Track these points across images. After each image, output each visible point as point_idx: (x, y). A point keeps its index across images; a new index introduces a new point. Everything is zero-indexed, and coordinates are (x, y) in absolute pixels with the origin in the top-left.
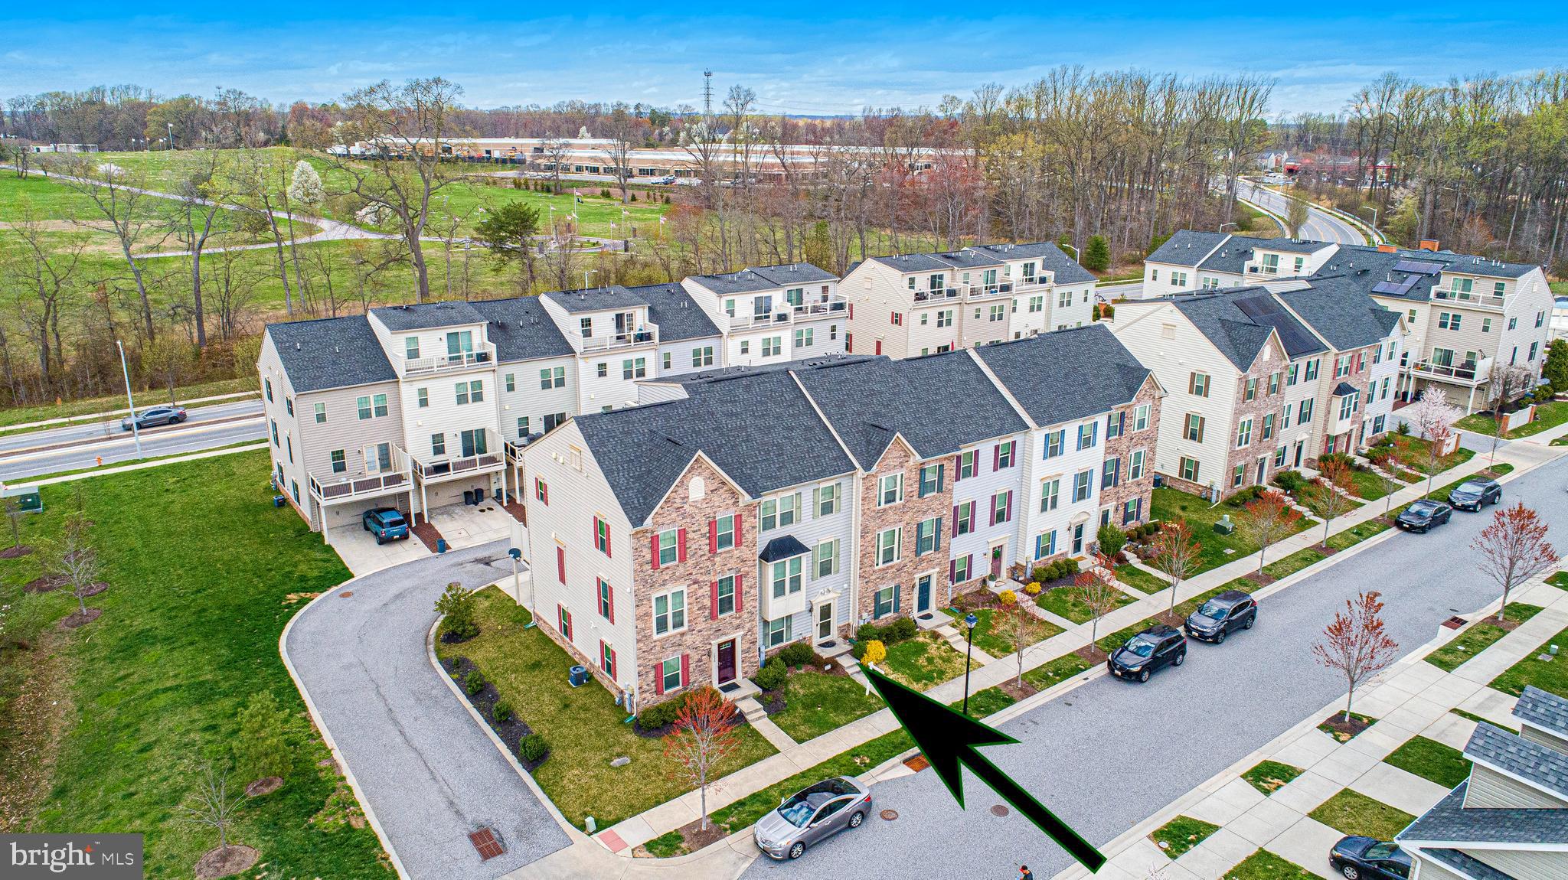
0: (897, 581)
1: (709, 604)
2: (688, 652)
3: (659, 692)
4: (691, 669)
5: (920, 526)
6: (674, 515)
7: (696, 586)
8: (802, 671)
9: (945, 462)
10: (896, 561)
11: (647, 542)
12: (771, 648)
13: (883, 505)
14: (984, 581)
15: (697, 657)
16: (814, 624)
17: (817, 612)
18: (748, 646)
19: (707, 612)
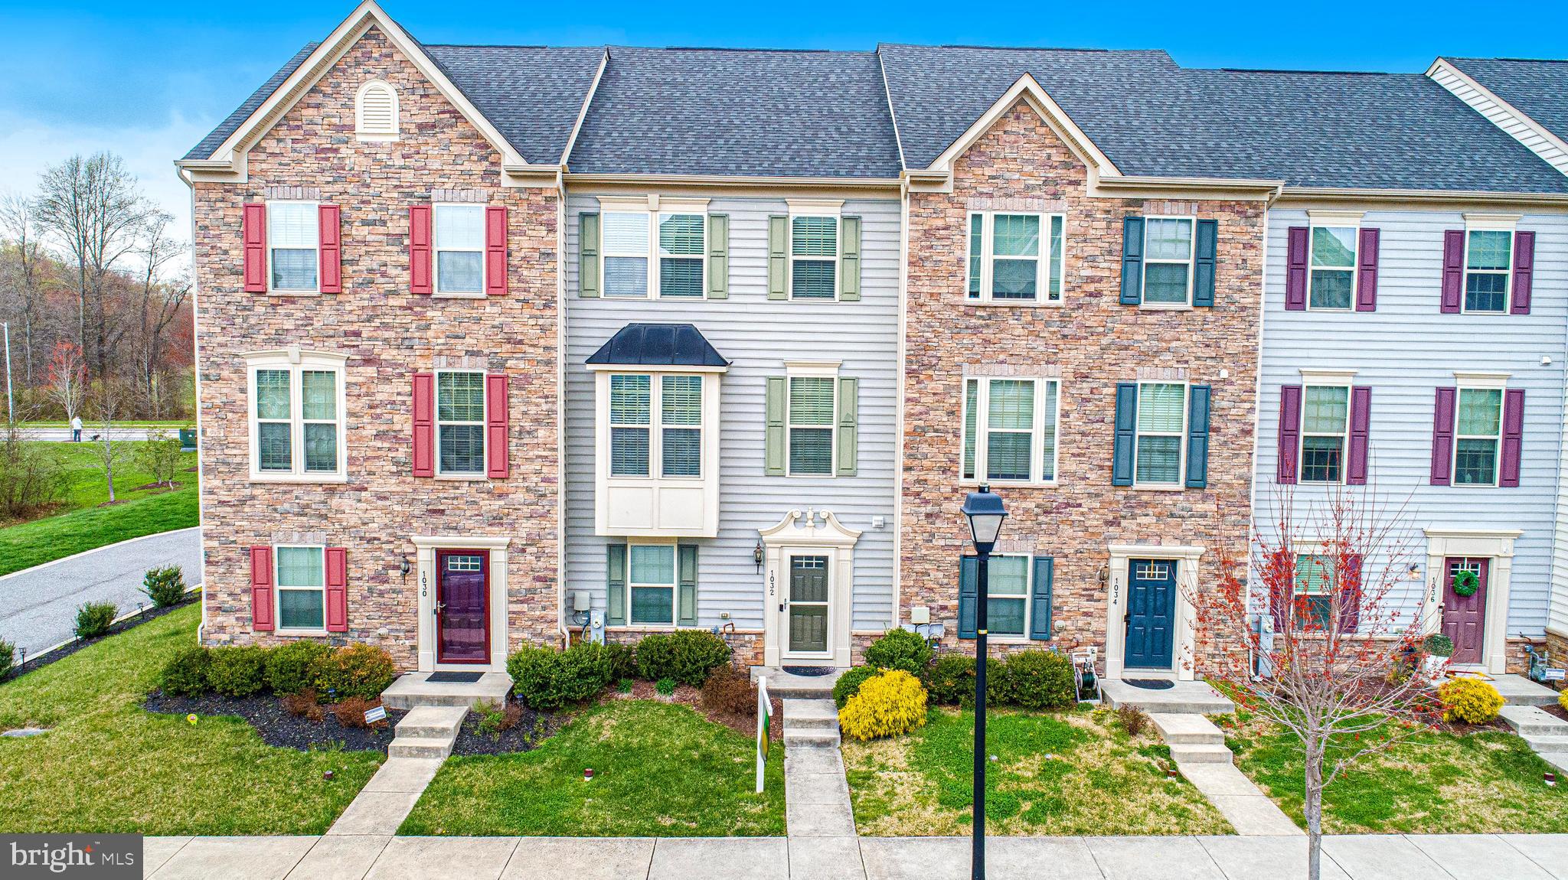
0: (1042, 544)
1: (408, 429)
2: (347, 544)
3: (262, 623)
4: (354, 593)
5: (1126, 394)
6: (311, 165)
7: (371, 371)
8: (668, 699)
9: (1222, 218)
10: (1036, 479)
11: (234, 215)
12: (630, 626)
13: (986, 297)
14: (1410, 654)
15: (371, 567)
16: (772, 603)
17: (779, 566)
18: (528, 583)
19: (403, 452)
